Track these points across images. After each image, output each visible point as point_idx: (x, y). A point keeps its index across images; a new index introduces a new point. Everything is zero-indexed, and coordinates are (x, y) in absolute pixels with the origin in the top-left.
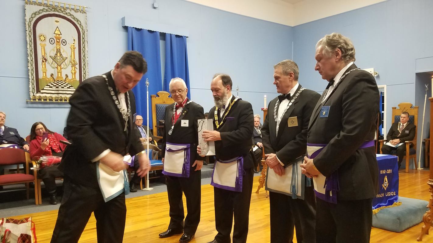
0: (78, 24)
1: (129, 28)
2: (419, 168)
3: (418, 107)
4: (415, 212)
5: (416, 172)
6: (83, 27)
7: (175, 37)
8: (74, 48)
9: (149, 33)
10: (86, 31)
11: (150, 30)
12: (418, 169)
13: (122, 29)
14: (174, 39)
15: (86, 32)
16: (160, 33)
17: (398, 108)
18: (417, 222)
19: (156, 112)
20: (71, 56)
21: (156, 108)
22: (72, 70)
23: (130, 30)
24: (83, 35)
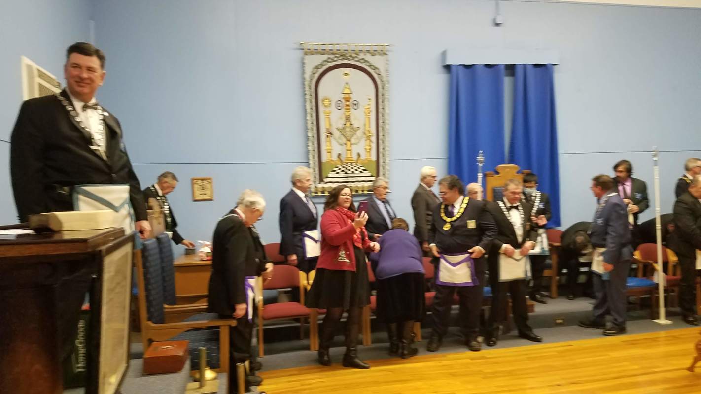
0: (375, 73)
6: (382, 77)
7: (533, 68)
8: (369, 112)
9: (487, 69)
10: (387, 82)
13: (442, 70)
15: (386, 85)
16: (505, 65)
20: (366, 124)
21: (494, 193)
22: (366, 145)
23: (453, 69)
24: (383, 90)
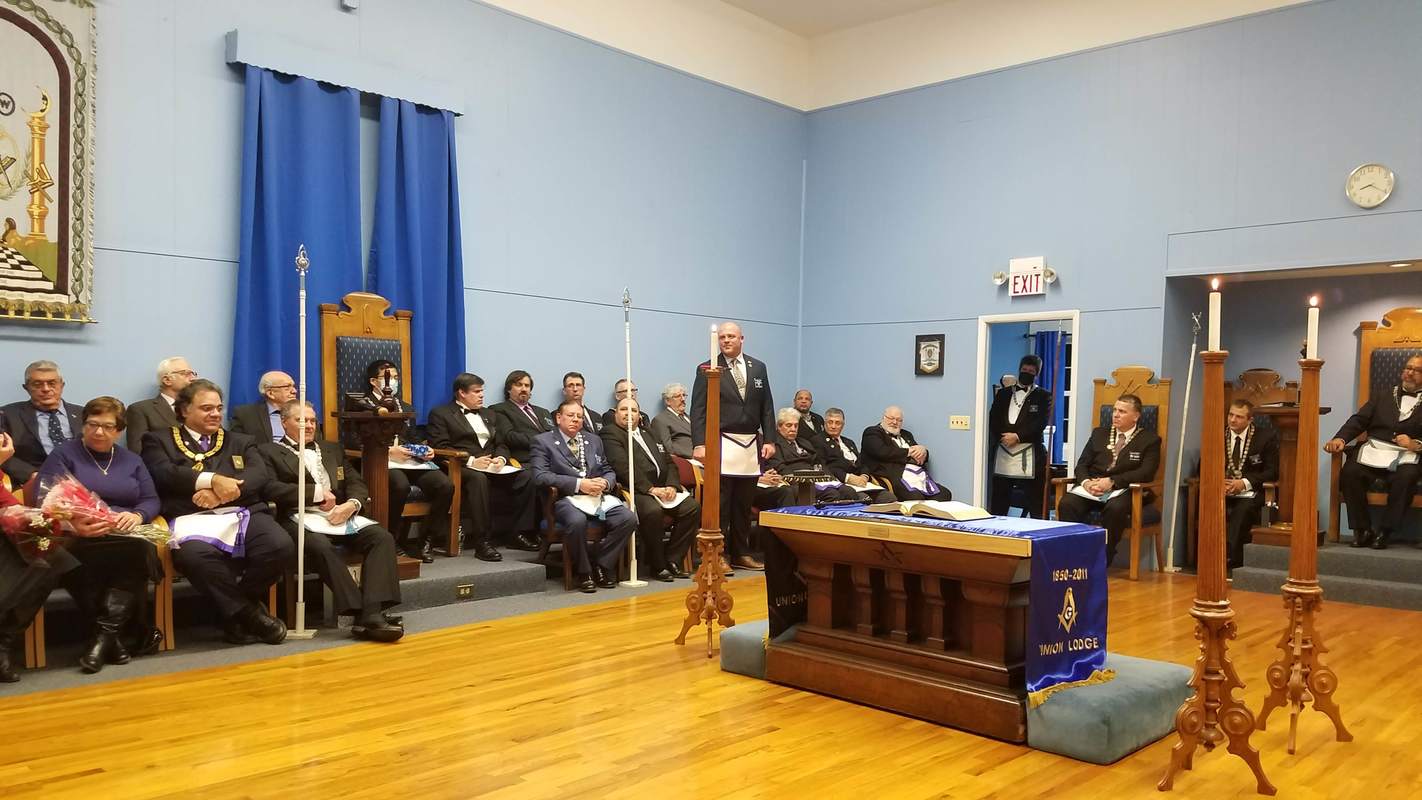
0: (63, 41)
1: (249, 72)
2: (1170, 568)
3: (1170, 383)
4: (1153, 699)
5: (1162, 580)
6: (79, 54)
7: (416, 114)
8: (44, 128)
9: (326, 94)
10: (92, 69)
11: (326, 81)
12: (1166, 569)
13: (226, 72)
14: (412, 120)
15: (90, 75)
16: (363, 94)
17: (1111, 381)
18: (1160, 732)
19: (338, 363)
20: (32, 154)
21: (338, 349)
22: (33, 204)
23: (253, 78)
24: (80, 83)
